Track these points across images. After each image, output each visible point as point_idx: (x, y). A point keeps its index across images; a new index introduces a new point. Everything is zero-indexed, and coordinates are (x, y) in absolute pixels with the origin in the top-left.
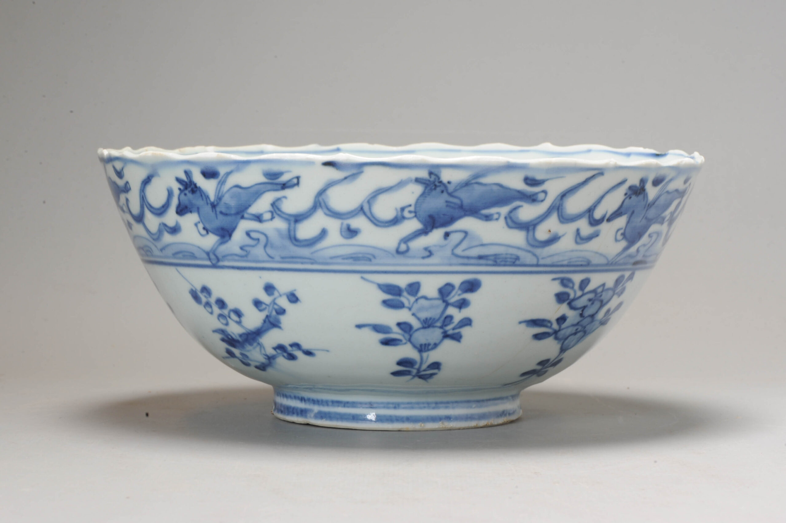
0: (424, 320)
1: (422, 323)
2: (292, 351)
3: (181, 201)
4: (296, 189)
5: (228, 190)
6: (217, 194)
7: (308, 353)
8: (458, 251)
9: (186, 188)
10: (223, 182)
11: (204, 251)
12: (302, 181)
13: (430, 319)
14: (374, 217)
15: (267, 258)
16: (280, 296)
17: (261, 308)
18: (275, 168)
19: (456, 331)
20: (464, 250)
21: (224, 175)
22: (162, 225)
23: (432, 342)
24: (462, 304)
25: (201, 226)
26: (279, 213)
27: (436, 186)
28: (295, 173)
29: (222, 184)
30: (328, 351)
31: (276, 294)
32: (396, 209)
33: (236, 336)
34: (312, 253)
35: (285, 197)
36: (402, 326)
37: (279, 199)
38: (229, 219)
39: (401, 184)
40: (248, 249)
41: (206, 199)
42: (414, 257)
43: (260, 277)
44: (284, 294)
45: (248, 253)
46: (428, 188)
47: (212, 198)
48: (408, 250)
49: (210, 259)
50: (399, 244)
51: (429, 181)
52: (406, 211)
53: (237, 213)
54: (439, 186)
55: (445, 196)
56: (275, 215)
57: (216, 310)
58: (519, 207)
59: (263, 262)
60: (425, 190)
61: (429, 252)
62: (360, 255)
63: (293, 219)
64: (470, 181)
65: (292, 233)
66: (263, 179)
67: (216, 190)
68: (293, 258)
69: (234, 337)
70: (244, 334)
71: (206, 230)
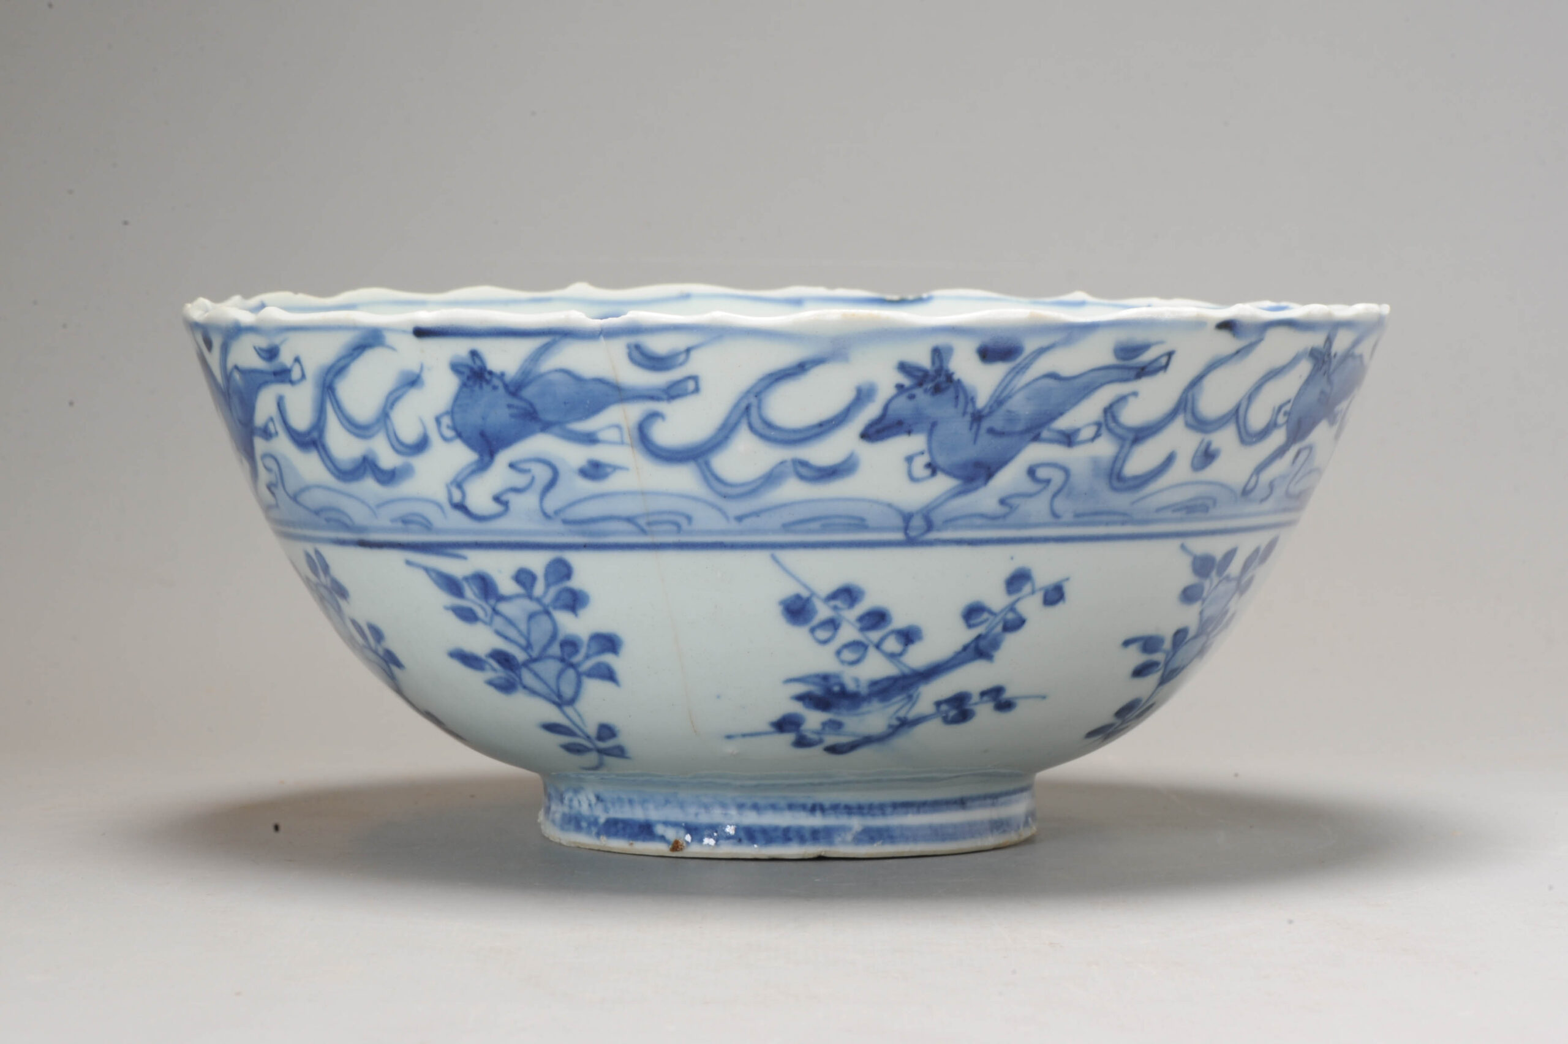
0: (1204, 622)
2: (977, 703)
3: (890, 412)
5: (1028, 385)
6: (997, 394)
7: (1005, 706)
8: (1292, 486)
9: (920, 384)
10: (1022, 368)
11: (899, 512)
13: (1210, 617)
14: (1245, 426)
15: (1048, 518)
16: (1033, 592)
17: (973, 622)
18: (1139, 336)
20: (1296, 483)
21: (1032, 353)
22: (789, 464)
23: (1183, 664)
24: (1248, 586)
25: (920, 463)
26: (1112, 425)
27: (1324, 362)
29: (1018, 373)
30: (1044, 697)
31: (1027, 588)
32: (1273, 410)
33: (858, 685)
34: (1133, 503)
36: (1178, 636)
37: (1122, 399)
38: (1004, 441)
39: (1294, 361)
40: (1016, 501)
41: (966, 404)
42: (1255, 500)
43: (1012, 558)
44: (1041, 589)
45: (1012, 508)
46: (1316, 367)
47: (982, 401)
48: (1254, 487)
49: (906, 529)
50: (1251, 476)
51: (1321, 353)
53: (1028, 430)
54: (1326, 362)
56: (1104, 430)
57: (848, 633)
59: (1037, 525)
60: (1313, 370)
61: (1271, 489)
63: (1131, 436)
65: (1118, 465)
66: (1109, 359)
67: (1000, 384)
69: (851, 686)
70: (888, 679)
71: (933, 468)
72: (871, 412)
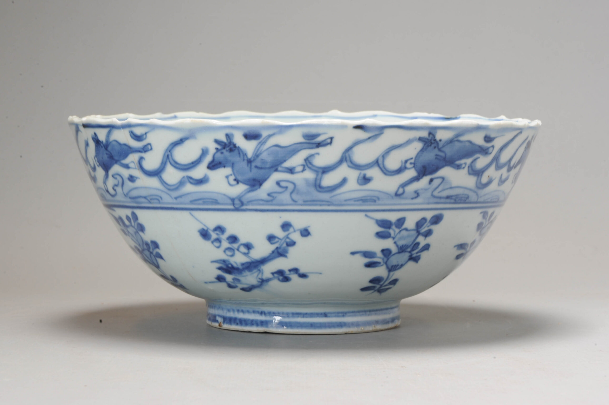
0: (400, 247)
1: (398, 249)
2: (289, 274)
3: (215, 159)
4: (328, 147)
5: (267, 149)
6: (255, 152)
7: (303, 276)
8: (436, 193)
9: (224, 148)
10: (263, 143)
11: (230, 198)
12: (334, 141)
13: (405, 245)
14: (385, 168)
15: (291, 202)
16: (295, 231)
17: (272, 242)
18: (314, 131)
19: (418, 254)
20: (439, 192)
21: (266, 137)
22: (186, 178)
23: (400, 263)
24: (429, 233)
25: (232, 178)
26: (310, 166)
27: (431, 143)
28: (330, 135)
29: (262, 144)
30: (320, 273)
31: (291, 230)
32: (402, 161)
33: (237, 265)
34: (331, 197)
35: (318, 154)
36: (385, 252)
37: (312, 156)
38: (263, 171)
39: (409, 142)
40: (275, 195)
41: (244, 156)
42: (406, 198)
43: (280, 217)
44: (298, 230)
45: (274, 198)
46: (426, 145)
48: (404, 192)
49: (233, 204)
50: (399, 188)
51: (428, 139)
52: (409, 162)
53: (272, 167)
54: (434, 143)
55: (436, 151)
56: (306, 168)
57: (225, 244)
58: (478, 158)
59: (287, 205)
60: (424, 146)
61: (417, 194)
62: (369, 198)
63: (321, 171)
64: (453, 139)
65: (318, 182)
66: (302, 140)
67: (255, 149)
68: (314, 202)
69: (235, 265)
70: (247, 263)
71: (237, 181)
72: (208, 159)
